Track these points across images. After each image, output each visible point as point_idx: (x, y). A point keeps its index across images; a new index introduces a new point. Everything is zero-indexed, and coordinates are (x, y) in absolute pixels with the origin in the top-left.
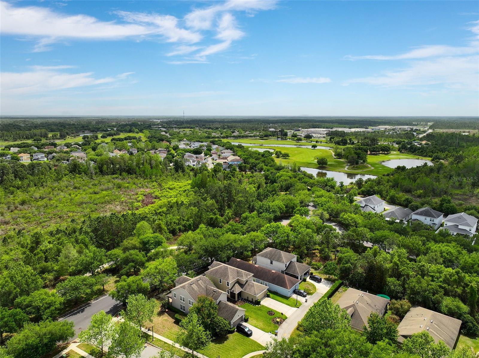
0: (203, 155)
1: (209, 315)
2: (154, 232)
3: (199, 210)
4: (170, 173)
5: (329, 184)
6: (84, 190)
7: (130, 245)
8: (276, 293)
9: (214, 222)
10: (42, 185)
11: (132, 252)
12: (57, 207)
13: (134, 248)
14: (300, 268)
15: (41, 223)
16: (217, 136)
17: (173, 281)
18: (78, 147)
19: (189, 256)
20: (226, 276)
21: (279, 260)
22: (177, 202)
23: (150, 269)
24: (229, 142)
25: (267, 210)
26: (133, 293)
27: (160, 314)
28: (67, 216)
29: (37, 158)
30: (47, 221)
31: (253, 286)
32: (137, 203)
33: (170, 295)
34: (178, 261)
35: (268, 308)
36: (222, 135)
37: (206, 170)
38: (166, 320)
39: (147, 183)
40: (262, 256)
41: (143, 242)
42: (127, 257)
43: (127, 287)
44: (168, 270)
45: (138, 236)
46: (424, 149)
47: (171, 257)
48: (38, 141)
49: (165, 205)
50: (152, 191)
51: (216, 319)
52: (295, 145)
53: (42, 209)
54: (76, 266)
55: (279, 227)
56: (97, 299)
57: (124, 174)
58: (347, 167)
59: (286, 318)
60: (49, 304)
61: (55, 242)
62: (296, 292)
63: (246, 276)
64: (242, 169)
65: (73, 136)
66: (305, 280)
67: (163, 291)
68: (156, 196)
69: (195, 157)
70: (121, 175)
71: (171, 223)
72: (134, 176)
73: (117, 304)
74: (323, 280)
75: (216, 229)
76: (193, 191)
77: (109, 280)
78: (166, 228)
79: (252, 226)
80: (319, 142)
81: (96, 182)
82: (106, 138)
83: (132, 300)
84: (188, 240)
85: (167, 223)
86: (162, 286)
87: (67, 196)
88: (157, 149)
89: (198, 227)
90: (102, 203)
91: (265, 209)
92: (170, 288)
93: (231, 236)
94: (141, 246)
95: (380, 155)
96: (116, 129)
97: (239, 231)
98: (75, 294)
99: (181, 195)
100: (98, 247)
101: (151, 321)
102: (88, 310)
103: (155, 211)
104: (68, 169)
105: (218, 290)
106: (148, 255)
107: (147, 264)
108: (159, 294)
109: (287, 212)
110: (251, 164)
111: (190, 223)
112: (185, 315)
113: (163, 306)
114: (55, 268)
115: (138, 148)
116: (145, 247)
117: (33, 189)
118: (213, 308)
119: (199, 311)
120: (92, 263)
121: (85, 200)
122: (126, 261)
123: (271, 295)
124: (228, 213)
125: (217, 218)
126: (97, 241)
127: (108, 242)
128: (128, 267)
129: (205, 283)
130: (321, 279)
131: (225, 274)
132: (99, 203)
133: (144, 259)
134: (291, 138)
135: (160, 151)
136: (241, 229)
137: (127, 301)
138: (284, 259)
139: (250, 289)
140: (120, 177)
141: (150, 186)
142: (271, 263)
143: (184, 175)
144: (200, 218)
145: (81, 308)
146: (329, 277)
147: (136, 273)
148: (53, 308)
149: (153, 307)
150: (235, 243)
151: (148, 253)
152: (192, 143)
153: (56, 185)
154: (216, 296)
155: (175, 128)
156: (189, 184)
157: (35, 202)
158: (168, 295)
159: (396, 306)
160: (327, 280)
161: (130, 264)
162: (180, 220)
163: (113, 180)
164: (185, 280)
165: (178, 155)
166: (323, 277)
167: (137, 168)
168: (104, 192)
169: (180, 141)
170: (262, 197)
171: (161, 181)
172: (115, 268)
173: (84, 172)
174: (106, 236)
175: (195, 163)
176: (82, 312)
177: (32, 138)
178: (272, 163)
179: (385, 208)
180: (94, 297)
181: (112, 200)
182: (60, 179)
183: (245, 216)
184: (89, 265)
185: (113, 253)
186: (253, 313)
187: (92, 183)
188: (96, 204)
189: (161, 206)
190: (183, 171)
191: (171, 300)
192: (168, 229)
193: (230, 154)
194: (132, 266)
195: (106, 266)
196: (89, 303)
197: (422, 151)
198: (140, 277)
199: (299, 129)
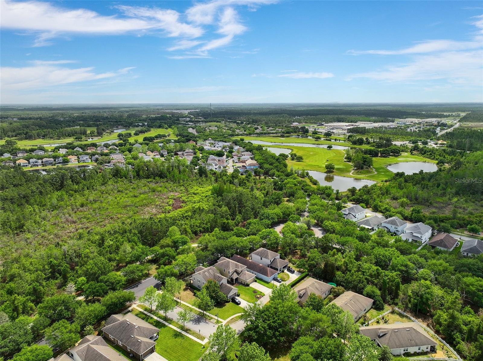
0: (225, 157)
1: (214, 291)
2: (181, 234)
3: (215, 216)
4: (195, 178)
5: (327, 192)
6: (127, 194)
7: (165, 244)
8: (261, 280)
9: (226, 225)
10: (93, 189)
11: (167, 249)
12: (107, 209)
13: (168, 246)
14: (280, 263)
15: (98, 223)
16: (240, 133)
17: (193, 269)
18: (116, 148)
19: (205, 253)
20: (228, 267)
21: (266, 257)
22: (199, 208)
23: (179, 261)
24: (250, 142)
25: (267, 218)
26: (169, 276)
27: (185, 290)
28: (116, 217)
29: (83, 160)
30: (102, 221)
31: (245, 274)
32: (168, 207)
33: (191, 278)
34: (197, 256)
35: (254, 289)
36: (245, 132)
37: (225, 175)
38: (189, 294)
39: (176, 187)
40: (255, 254)
41: (174, 241)
42: (163, 252)
43: (165, 273)
44: (190, 262)
45: (171, 237)
46: (434, 152)
47: (193, 253)
48: (79, 139)
49: (189, 210)
50: (180, 196)
51: (218, 294)
52: (313, 144)
53: (97, 211)
54: (131, 257)
55: (272, 233)
56: (145, 280)
57: (157, 178)
58: (353, 171)
59: (264, 295)
60: (119, 281)
61: (115, 240)
62: (275, 279)
63: (242, 267)
64: (257, 173)
65: (108, 133)
66: (283, 272)
67: (187, 276)
68: (183, 201)
69: (218, 160)
70: (154, 179)
71: (194, 226)
72: (165, 180)
73: (158, 283)
74: (295, 272)
75: (226, 232)
76: (212, 197)
77: (152, 267)
78: (190, 231)
79: (253, 230)
80: (338, 140)
81: (135, 186)
82: (139, 135)
83: (168, 279)
84: (205, 241)
85: (191, 226)
86: (187, 273)
87: (114, 199)
88: (184, 151)
89: (214, 230)
90: (141, 206)
91: (266, 217)
92: (191, 274)
93: (235, 239)
94: (173, 244)
95: (390, 157)
96: (147, 123)
97: (242, 234)
98: (132, 276)
99: (203, 200)
100: (143, 244)
101: (179, 293)
102: (140, 286)
103: (182, 215)
104: (111, 173)
105: (221, 276)
106: (178, 251)
107: (177, 257)
108: (184, 277)
109: (284, 218)
110: (265, 169)
111: (208, 226)
112: (199, 290)
113: (187, 285)
114: (117, 259)
115: (168, 150)
116: (175, 245)
117: (86, 192)
118: (216, 287)
119: (207, 288)
120: (141, 256)
121: (128, 204)
122: (163, 255)
123: (258, 281)
124: (238, 218)
125: (228, 223)
126: (142, 240)
127: (150, 241)
128: (164, 259)
129: (213, 271)
130: (294, 271)
131: (227, 265)
132: (139, 206)
133: (175, 254)
134: (311, 135)
135: (187, 152)
136: (244, 233)
137: (165, 281)
138: (270, 257)
139: (243, 276)
140: (154, 181)
141: (178, 190)
142: (261, 259)
143: (207, 180)
144: (216, 222)
145: (135, 284)
146: (300, 270)
147: (170, 263)
148: (121, 284)
149: (181, 285)
150: (238, 244)
151: (178, 249)
152: (216, 143)
153: (103, 188)
154: (220, 279)
155: (202, 121)
156: (210, 190)
157: (90, 204)
158: (190, 278)
159: (335, 290)
160: (299, 271)
161: (166, 257)
162: (201, 224)
163: (148, 184)
164: (201, 269)
165: (203, 159)
166: (296, 270)
167: (168, 173)
168: (142, 196)
169: (205, 140)
170: (268, 204)
171: (188, 185)
172: (155, 259)
173: (124, 176)
174: (148, 236)
175: (217, 167)
176: (137, 287)
177: (73, 135)
178: (284, 169)
179: (366, 216)
180: (143, 278)
181: (149, 203)
182: (106, 183)
183: (249, 222)
184: (139, 257)
185: (154, 249)
186: (243, 292)
187: (131, 187)
188: (137, 207)
189: (187, 210)
190: (206, 176)
191: (192, 282)
192: (191, 231)
193: (249, 157)
194: (167, 259)
195: (149, 257)
196: (140, 282)
197: (431, 154)
198: (172, 266)
199: (323, 123)
